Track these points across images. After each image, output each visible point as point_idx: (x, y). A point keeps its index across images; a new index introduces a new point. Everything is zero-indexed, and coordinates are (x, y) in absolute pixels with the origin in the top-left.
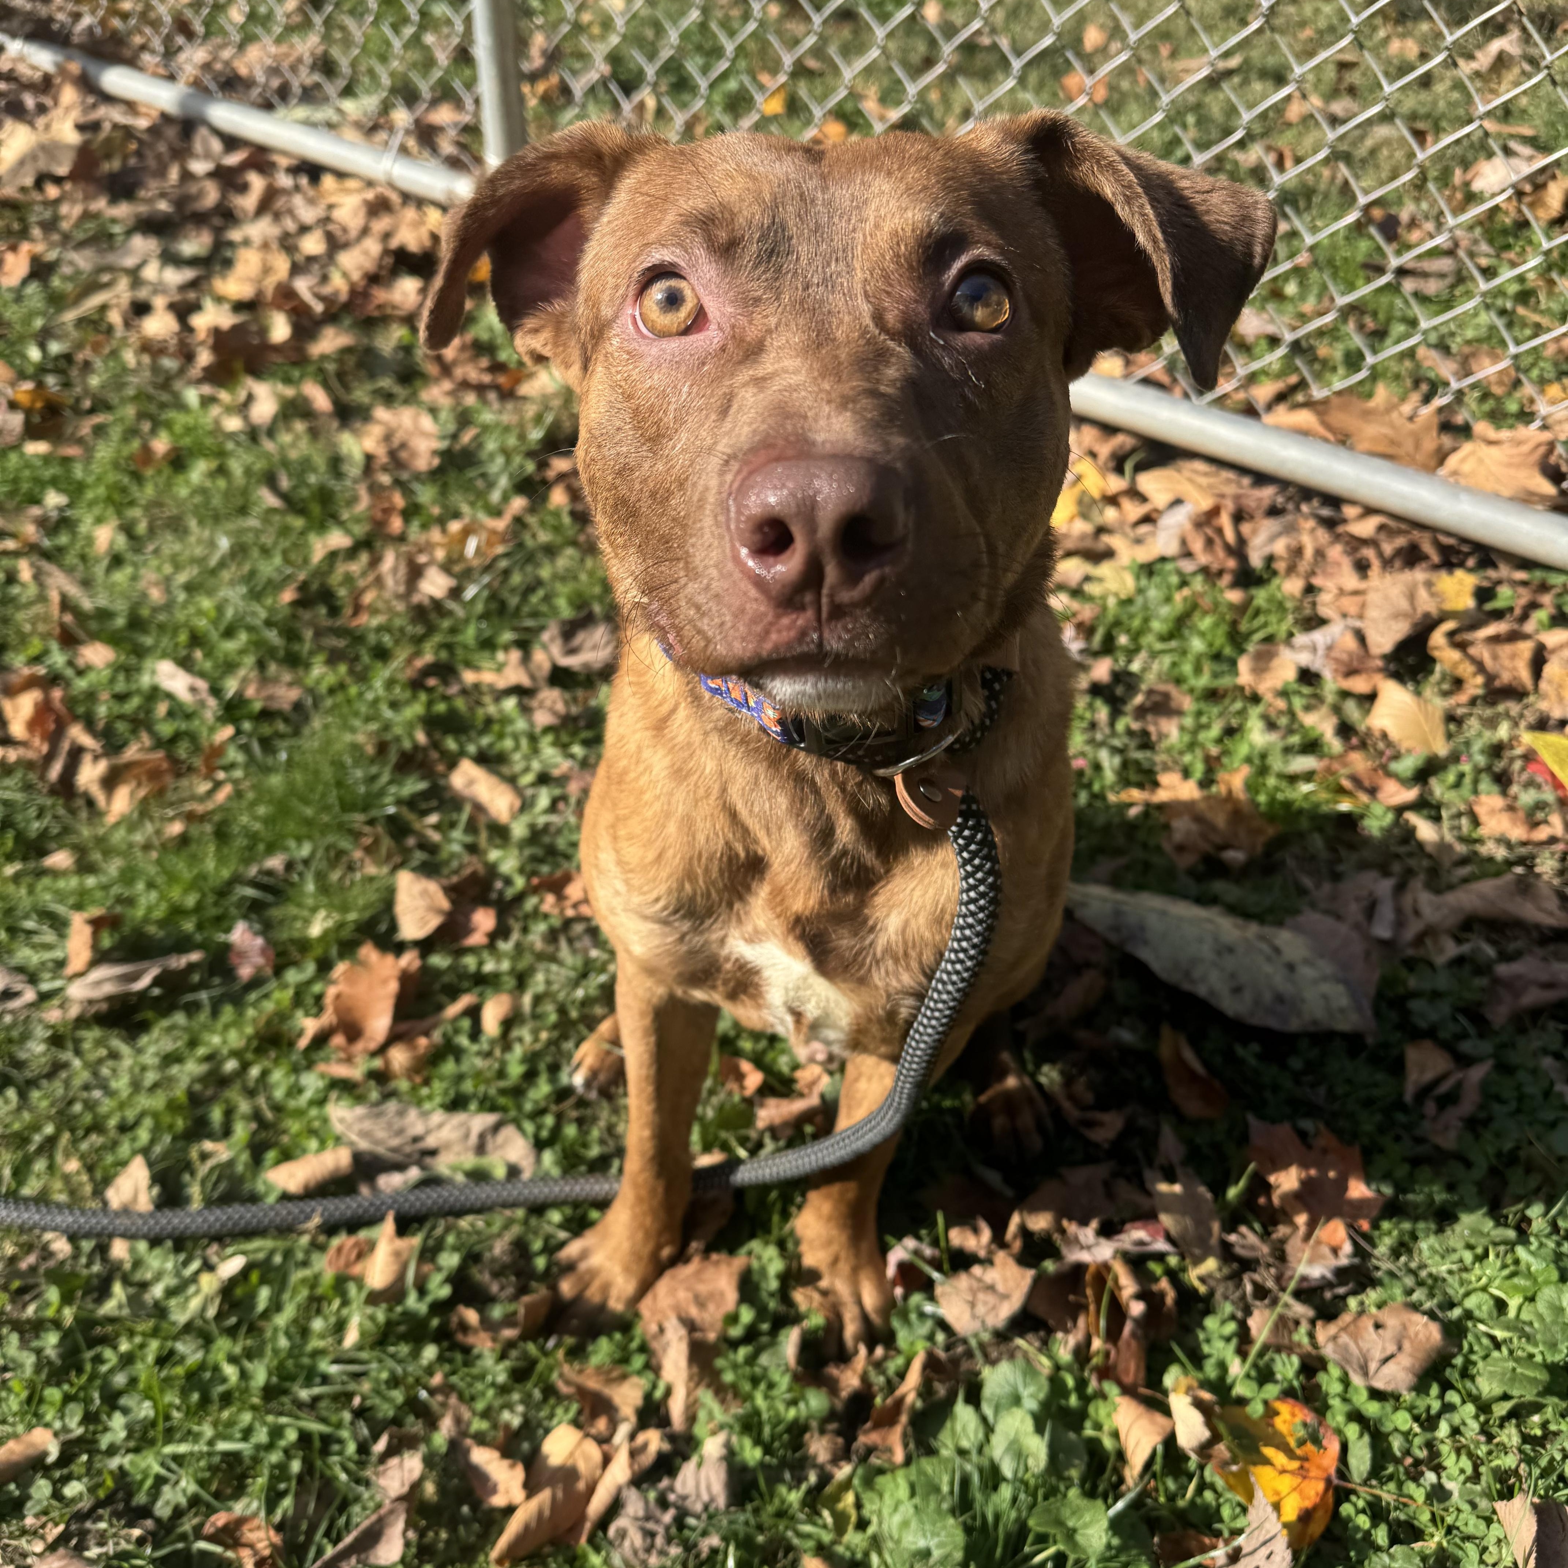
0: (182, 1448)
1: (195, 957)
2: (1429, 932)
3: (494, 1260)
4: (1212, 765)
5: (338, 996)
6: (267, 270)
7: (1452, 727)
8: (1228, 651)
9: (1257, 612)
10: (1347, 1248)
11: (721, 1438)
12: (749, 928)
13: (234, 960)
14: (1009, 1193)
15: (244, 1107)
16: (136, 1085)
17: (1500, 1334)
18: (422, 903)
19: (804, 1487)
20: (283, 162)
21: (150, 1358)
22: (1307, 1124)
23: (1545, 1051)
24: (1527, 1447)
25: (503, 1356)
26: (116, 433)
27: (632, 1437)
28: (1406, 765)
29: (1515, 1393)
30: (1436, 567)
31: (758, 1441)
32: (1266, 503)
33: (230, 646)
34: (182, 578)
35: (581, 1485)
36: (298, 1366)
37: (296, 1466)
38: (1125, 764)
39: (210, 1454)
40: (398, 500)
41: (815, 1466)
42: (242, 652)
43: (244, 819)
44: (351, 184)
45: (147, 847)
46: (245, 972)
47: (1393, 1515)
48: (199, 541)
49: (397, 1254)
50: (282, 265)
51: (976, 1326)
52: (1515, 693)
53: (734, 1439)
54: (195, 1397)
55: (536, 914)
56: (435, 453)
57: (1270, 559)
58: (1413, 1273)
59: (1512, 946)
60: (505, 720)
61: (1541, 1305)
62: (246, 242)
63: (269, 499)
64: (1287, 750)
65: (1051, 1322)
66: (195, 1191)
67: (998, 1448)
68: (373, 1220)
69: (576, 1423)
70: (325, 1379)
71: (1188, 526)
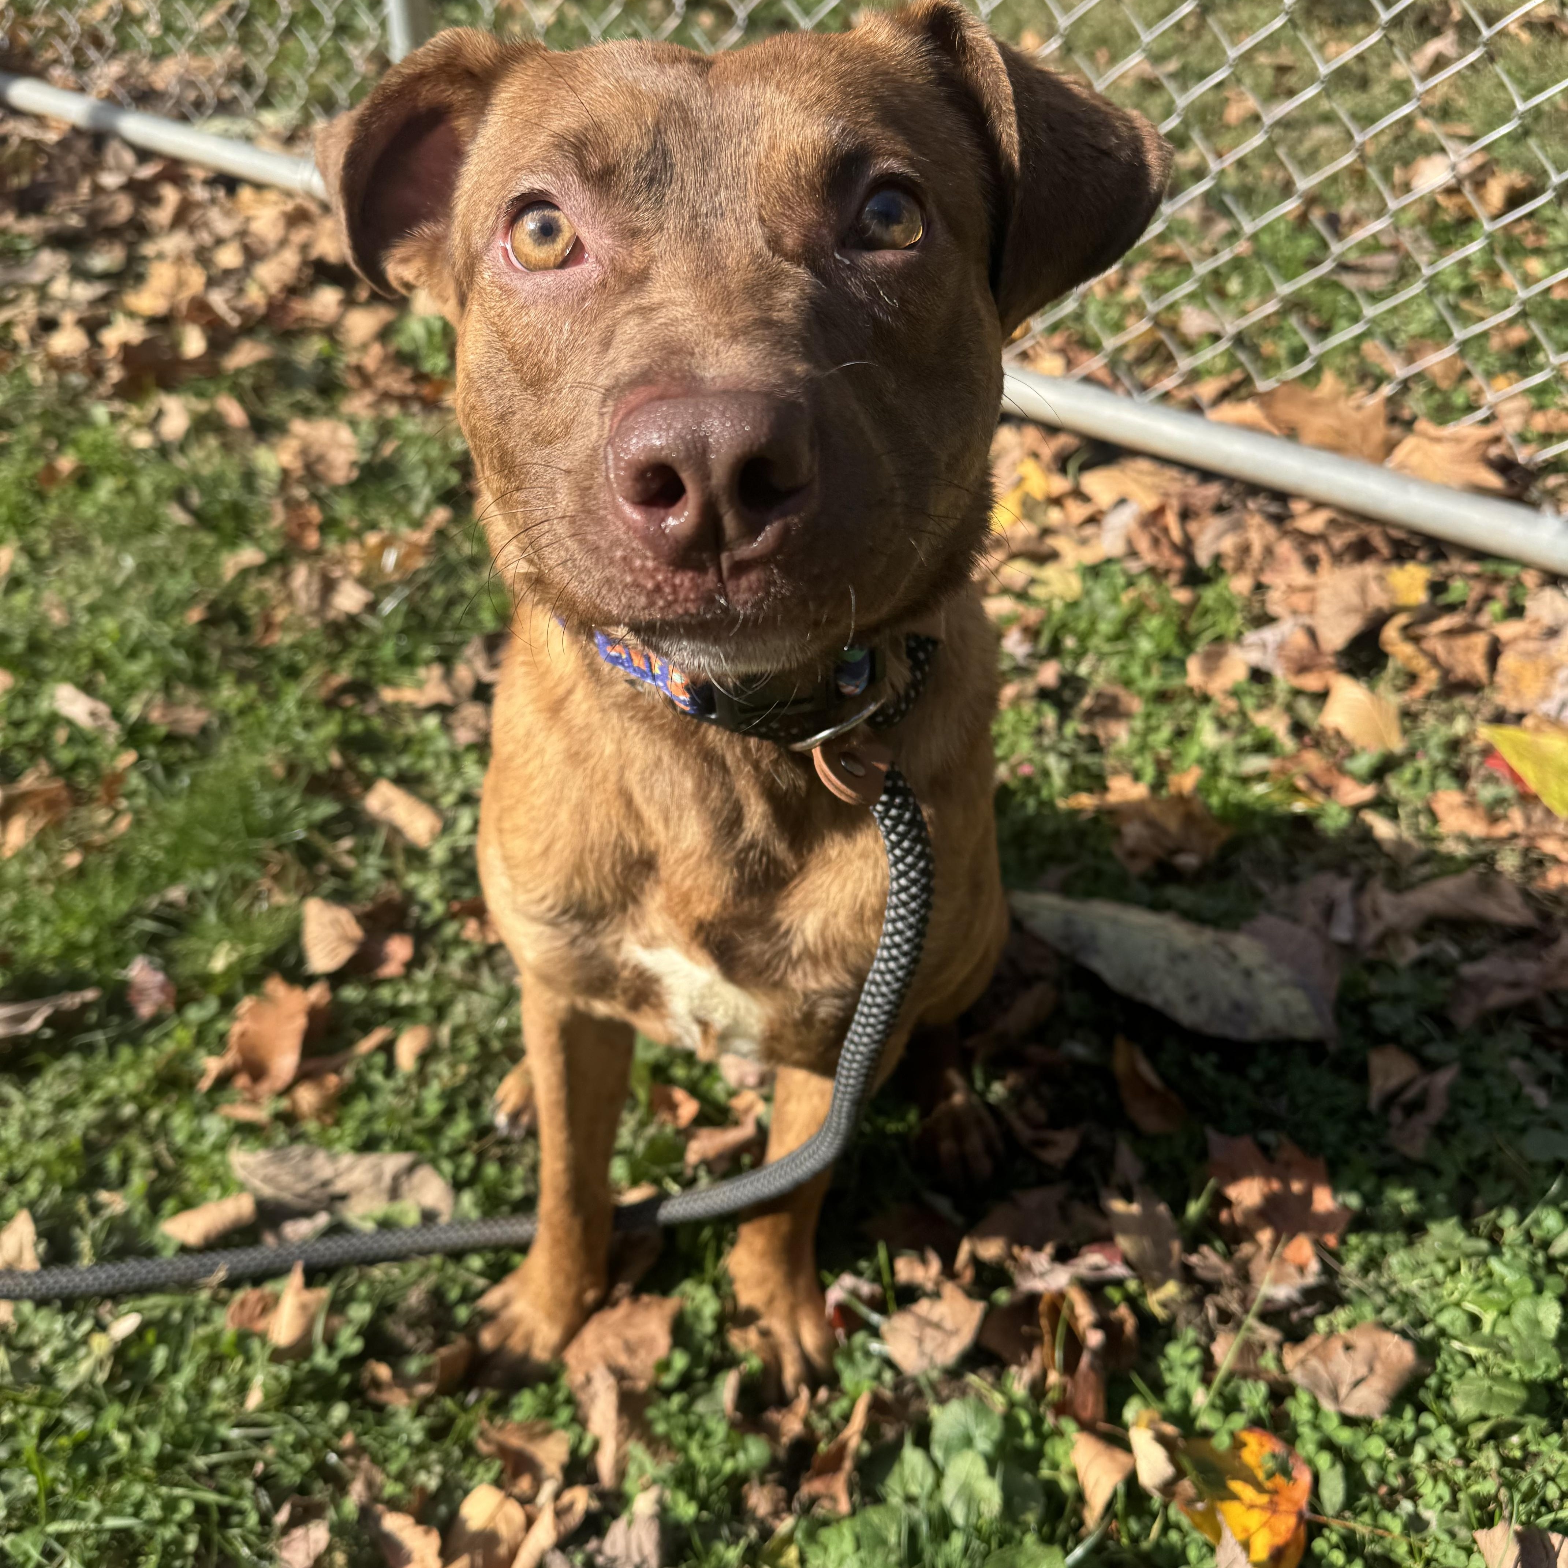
0: (67, 1526)
1: (90, 995)
2: (1390, 935)
3: (410, 1311)
4: (1163, 768)
5: (243, 1035)
6: (181, 284)
7: (1407, 723)
8: (1177, 652)
9: (1206, 611)
10: (1314, 1266)
11: (652, 1494)
12: (645, 932)
13: (133, 997)
14: (959, 1220)
15: (142, 1153)
16: (26, 1134)
17: (1475, 1351)
18: (332, 933)
19: (743, 1543)
20: (199, 174)
21: (34, 1429)
22: (1269, 1137)
23: (1513, 1053)
24: (1507, 1471)
25: (419, 1413)
26: (19, 452)
27: (557, 1496)
28: (1362, 763)
29: (1493, 1412)
30: (1387, 561)
31: (692, 1496)
32: (1212, 502)
33: (135, 668)
34: (85, 600)
35: (503, 1551)
36: (195, 1431)
37: (192, 1543)
38: (1075, 769)
39: (99, 1531)
40: (314, 514)
41: (754, 1520)
42: (146, 674)
43: (145, 849)
44: (271, 196)
45: (42, 881)
46: (146, 1010)
47: (1369, 1548)
48: (105, 560)
49: (304, 1307)
50: (196, 278)
51: (924, 1363)
52: (1470, 686)
53: (668, 1495)
54: (83, 1469)
55: (457, 942)
56: (354, 464)
57: (1218, 558)
58: (1384, 1290)
59: (1476, 946)
60: (426, 739)
61: (1517, 1320)
62: (160, 256)
63: (178, 516)
64: (1241, 751)
65: (1006, 1355)
66: (85, 1245)
67: (949, 1495)
68: (278, 1272)
69: (498, 1483)
70: (226, 1445)
71: (1133, 526)
